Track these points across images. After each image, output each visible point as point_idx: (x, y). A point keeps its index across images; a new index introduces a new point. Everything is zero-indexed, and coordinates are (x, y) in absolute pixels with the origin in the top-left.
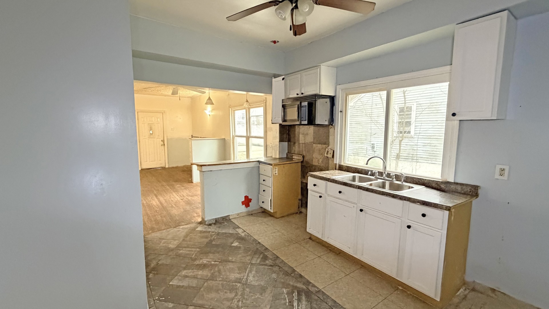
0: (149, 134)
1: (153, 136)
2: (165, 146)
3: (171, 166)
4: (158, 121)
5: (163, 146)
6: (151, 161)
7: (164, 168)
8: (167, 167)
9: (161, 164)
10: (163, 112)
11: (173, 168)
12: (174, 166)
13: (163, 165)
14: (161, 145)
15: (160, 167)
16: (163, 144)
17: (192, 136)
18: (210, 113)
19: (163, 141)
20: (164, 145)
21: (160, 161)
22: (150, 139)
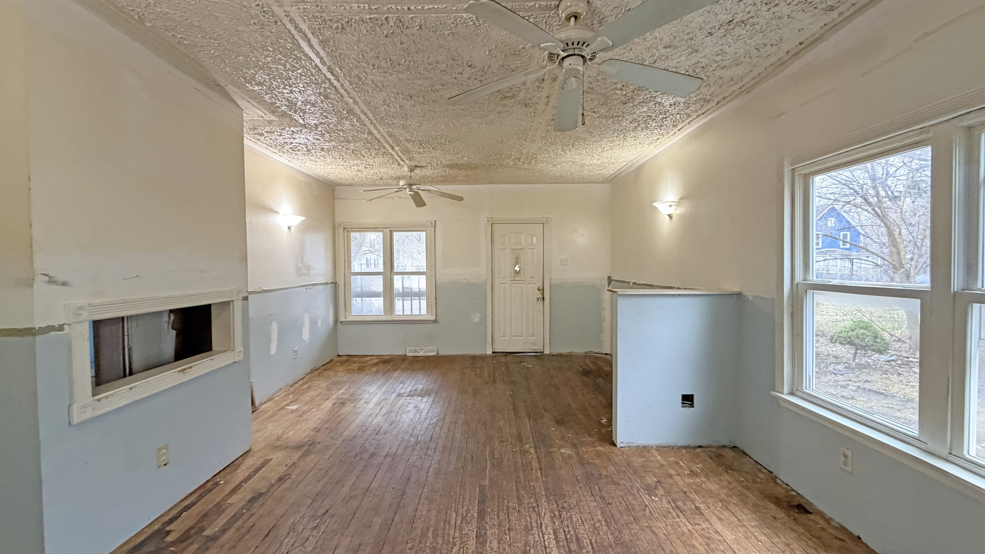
0: (513, 272)
1: (520, 276)
2: (545, 301)
3: (555, 352)
4: (532, 242)
5: (542, 300)
6: (515, 336)
7: (539, 356)
8: (547, 352)
9: (535, 344)
10: (545, 222)
11: (560, 355)
12: (564, 351)
13: (538, 348)
14: (536, 298)
15: (531, 351)
16: (540, 296)
17: (609, 278)
18: (671, 211)
19: (542, 290)
20: (543, 298)
21: (533, 336)
22: (514, 285)
